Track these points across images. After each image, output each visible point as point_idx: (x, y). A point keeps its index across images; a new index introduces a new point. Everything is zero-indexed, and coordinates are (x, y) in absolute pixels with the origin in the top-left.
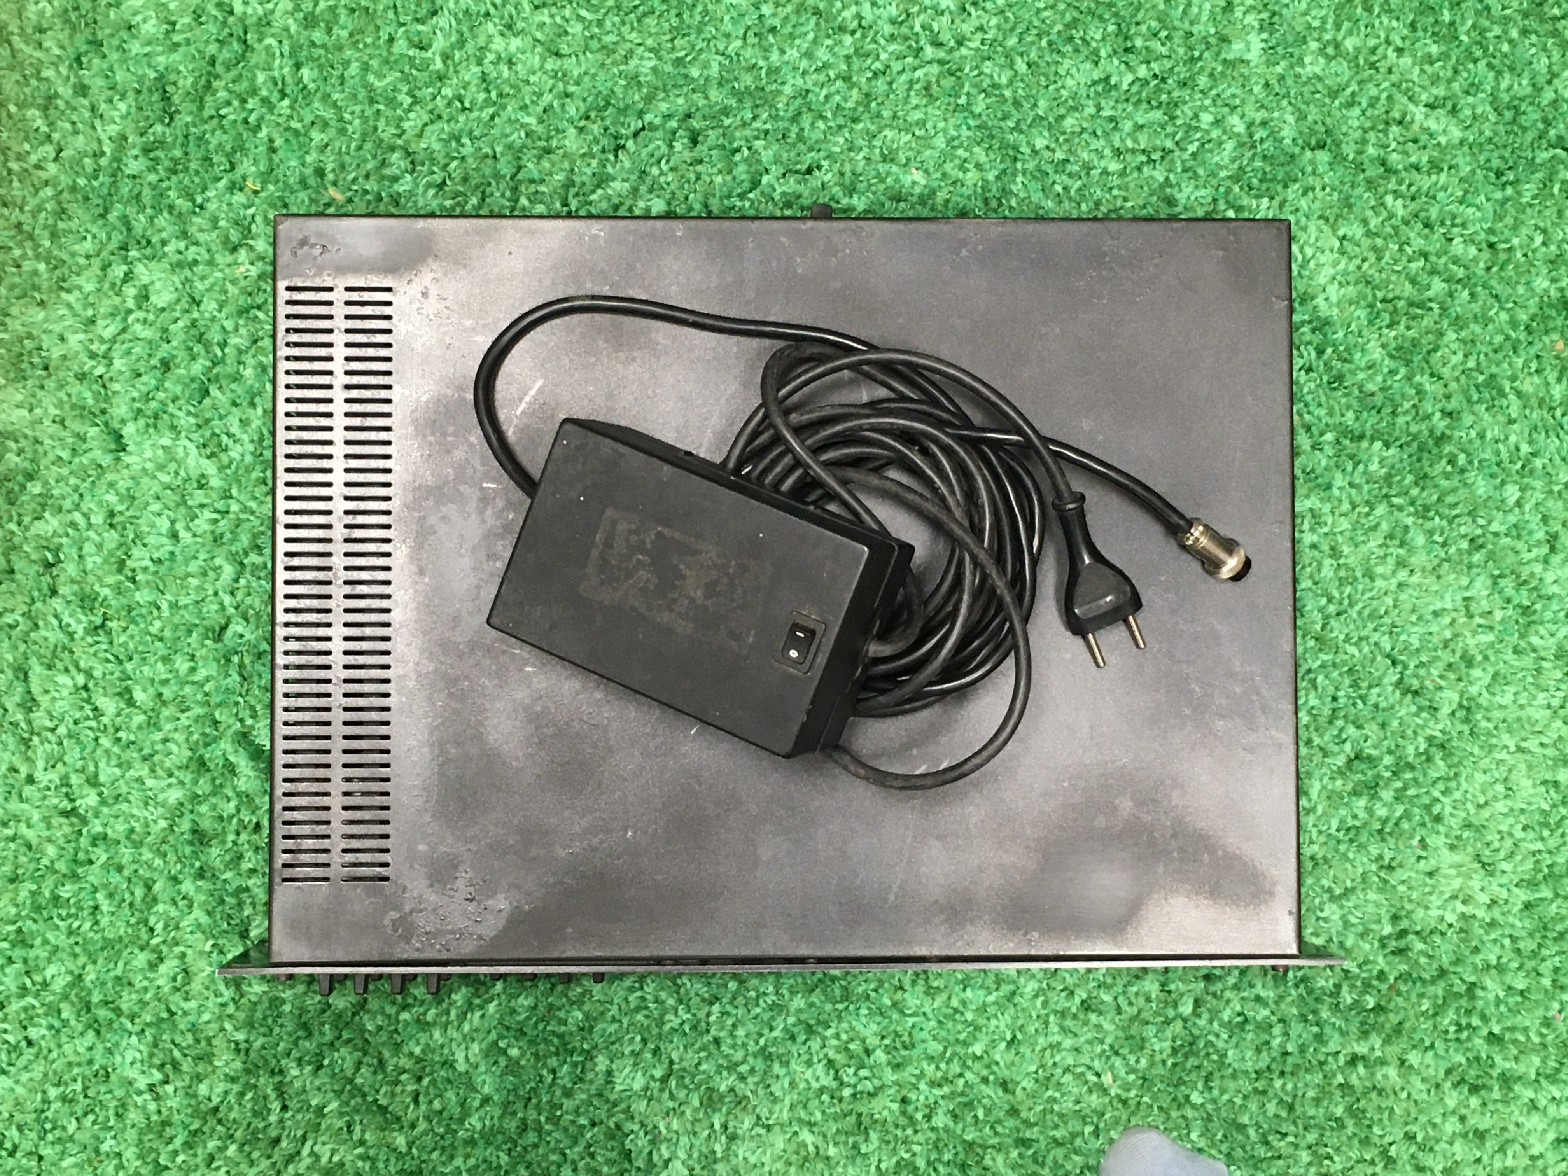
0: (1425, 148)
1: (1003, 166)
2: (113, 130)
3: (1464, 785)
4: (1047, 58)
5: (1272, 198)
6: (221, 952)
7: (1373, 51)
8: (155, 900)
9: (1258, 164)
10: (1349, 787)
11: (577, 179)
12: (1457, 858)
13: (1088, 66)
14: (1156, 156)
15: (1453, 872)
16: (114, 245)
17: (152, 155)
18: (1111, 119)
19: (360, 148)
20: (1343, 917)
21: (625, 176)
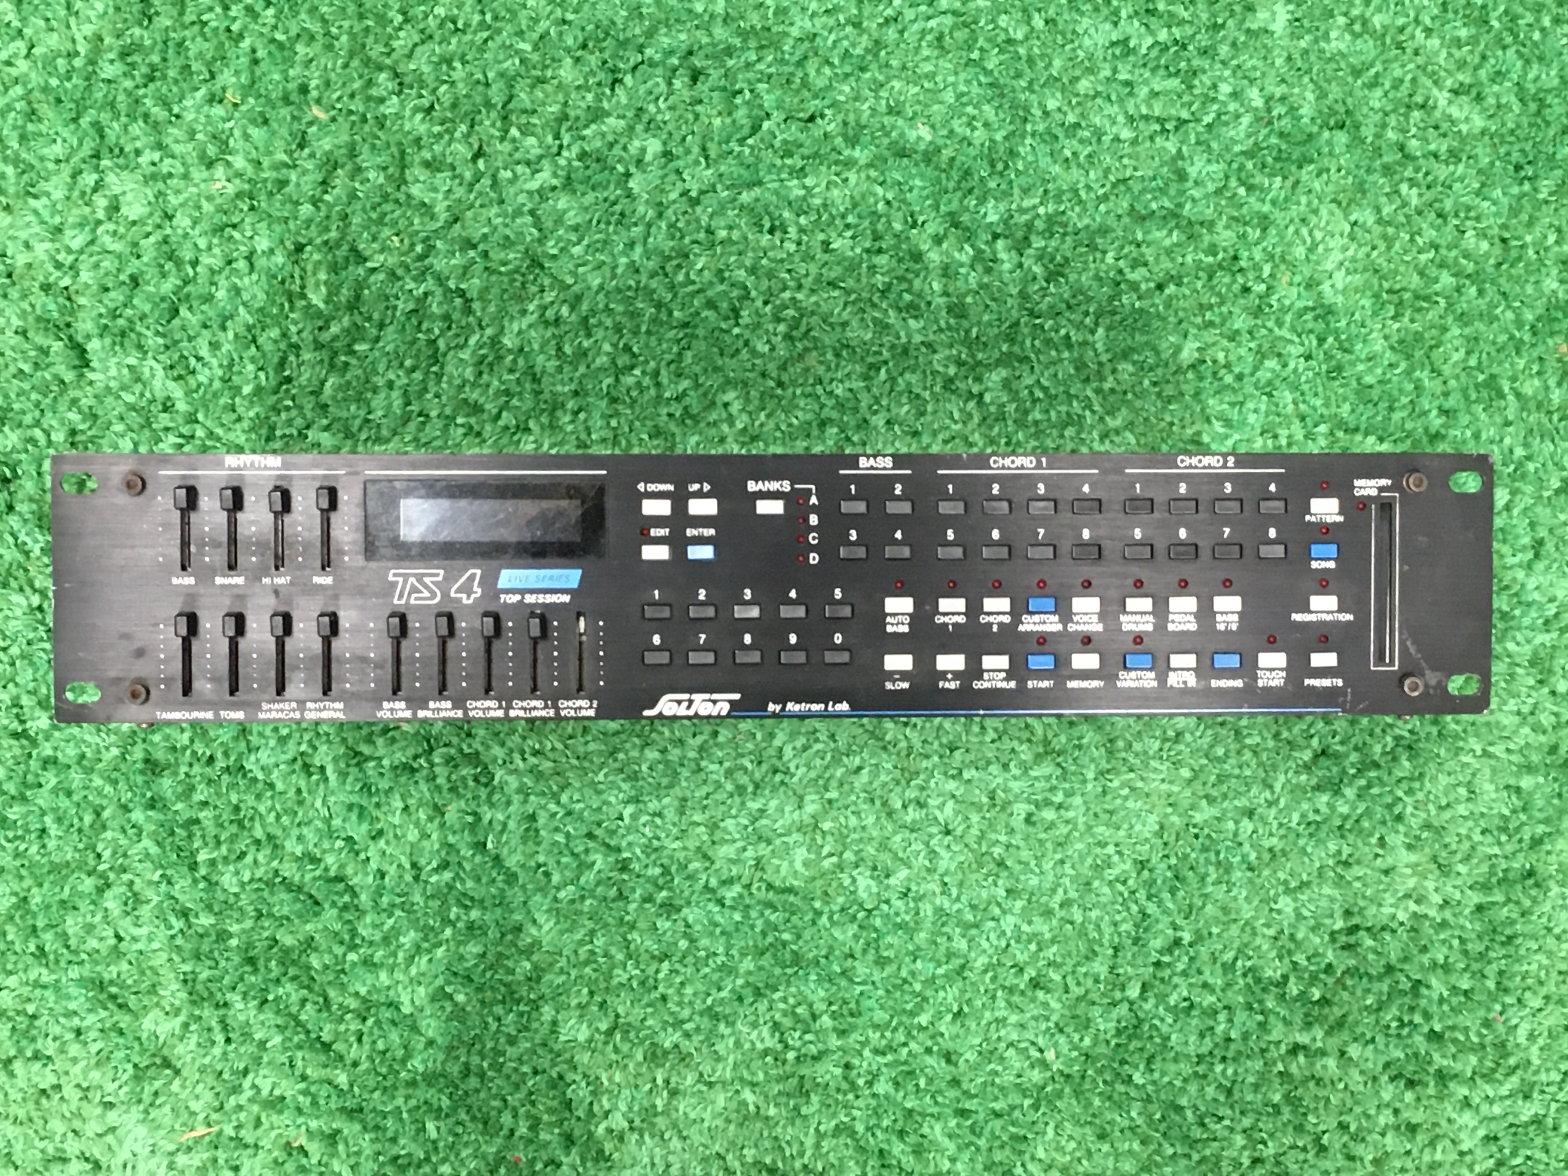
0: (1444, 135)
1: (1012, 128)
2: (88, 29)
3: (1428, 784)
4: (1066, 16)
5: (1285, 178)
6: (169, 883)
7: (1402, 30)
8: (104, 827)
9: (1274, 140)
10: (1314, 781)
11: (572, 113)
12: (1413, 858)
13: (1108, 26)
14: (1168, 126)
15: (1409, 871)
16: (87, 150)
17: (129, 60)
18: (1128, 83)
19: (346, 66)
20: (1296, 909)
21: (620, 112)
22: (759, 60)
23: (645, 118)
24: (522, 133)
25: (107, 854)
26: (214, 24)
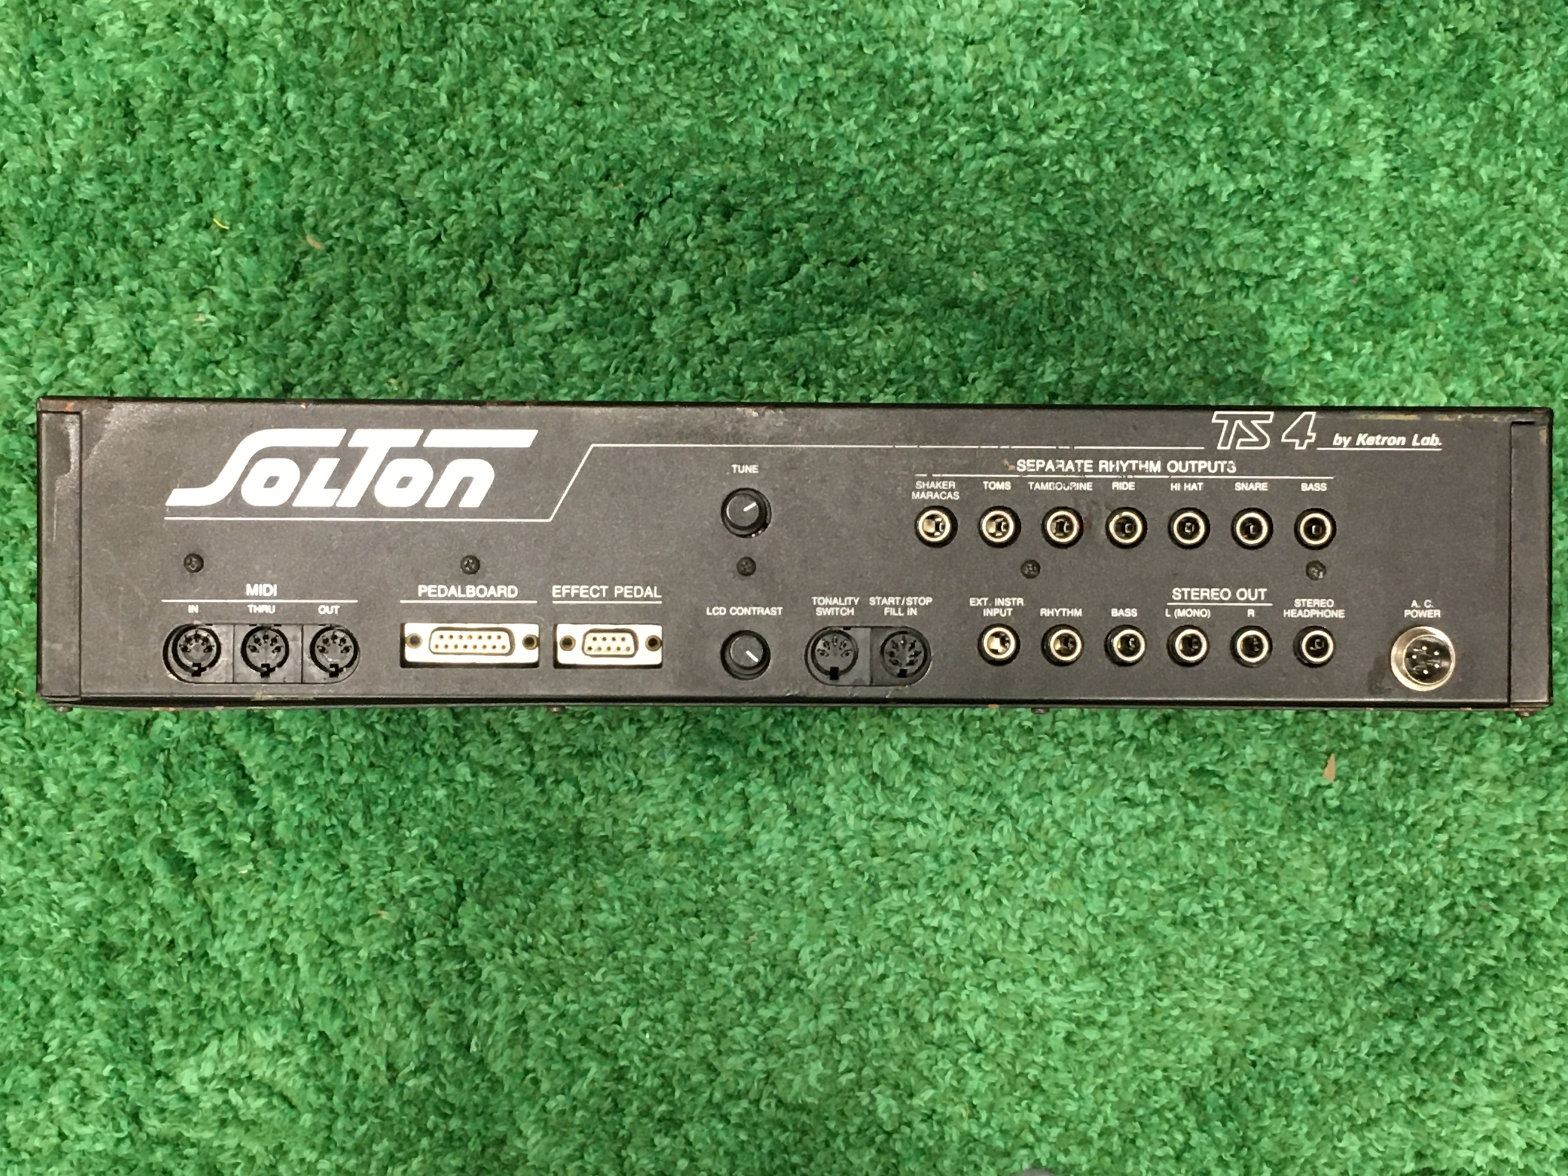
22: (799, 197)
23: (672, 257)
24: (536, 270)
25: (54, 1044)
26: (203, 142)
